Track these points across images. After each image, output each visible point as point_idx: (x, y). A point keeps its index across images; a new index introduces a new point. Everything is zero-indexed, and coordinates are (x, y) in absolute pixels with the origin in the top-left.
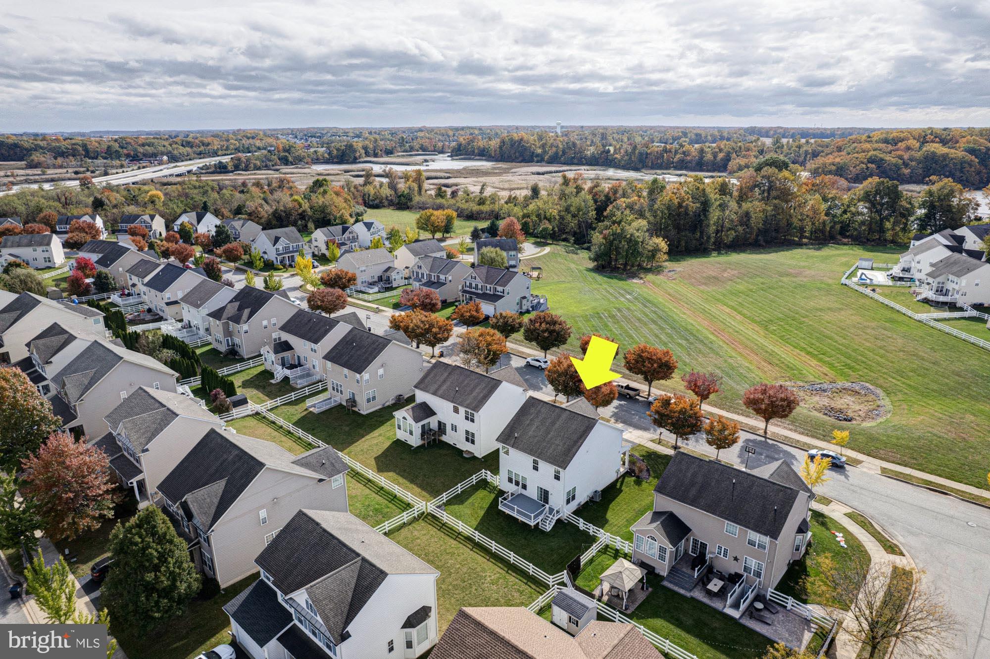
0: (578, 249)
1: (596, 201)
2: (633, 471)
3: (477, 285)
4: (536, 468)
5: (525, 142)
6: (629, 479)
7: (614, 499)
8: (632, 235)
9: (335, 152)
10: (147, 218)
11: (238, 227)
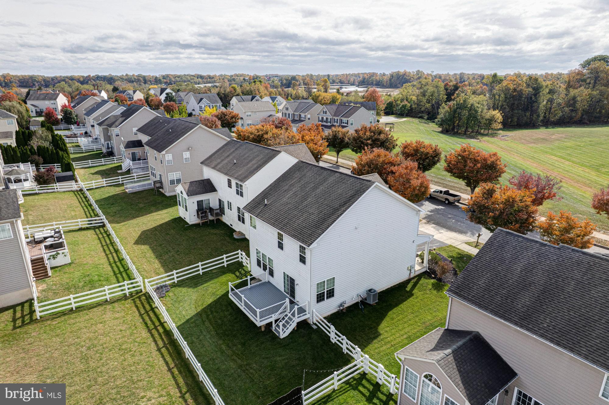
0: (429, 122)
1: (446, 89)
2: (434, 272)
3: (327, 119)
4: (281, 246)
5: (407, 76)
6: (427, 281)
7: (397, 305)
8: (472, 105)
9: (285, 81)
10: (131, 92)
11: (182, 96)
